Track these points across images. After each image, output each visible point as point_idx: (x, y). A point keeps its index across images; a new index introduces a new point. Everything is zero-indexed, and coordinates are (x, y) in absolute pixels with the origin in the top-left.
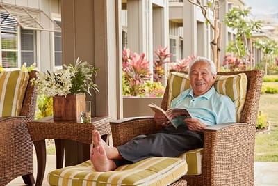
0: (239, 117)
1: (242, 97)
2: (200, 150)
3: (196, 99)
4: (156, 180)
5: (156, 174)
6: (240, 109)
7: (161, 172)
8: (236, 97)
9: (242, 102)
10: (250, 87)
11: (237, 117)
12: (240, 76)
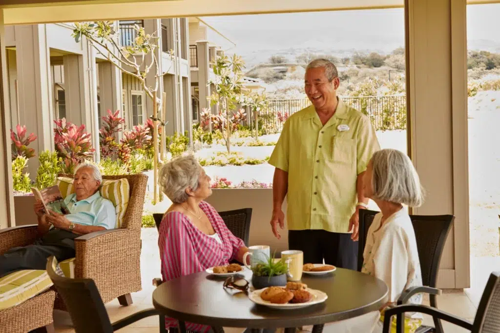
0: (121, 222)
1: (123, 202)
2: (73, 259)
3: (78, 203)
4: (17, 294)
5: (18, 288)
6: (122, 214)
7: (24, 285)
8: (117, 202)
9: (124, 207)
10: (132, 192)
11: (119, 222)
12: (120, 182)
